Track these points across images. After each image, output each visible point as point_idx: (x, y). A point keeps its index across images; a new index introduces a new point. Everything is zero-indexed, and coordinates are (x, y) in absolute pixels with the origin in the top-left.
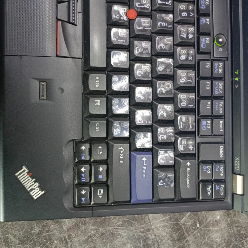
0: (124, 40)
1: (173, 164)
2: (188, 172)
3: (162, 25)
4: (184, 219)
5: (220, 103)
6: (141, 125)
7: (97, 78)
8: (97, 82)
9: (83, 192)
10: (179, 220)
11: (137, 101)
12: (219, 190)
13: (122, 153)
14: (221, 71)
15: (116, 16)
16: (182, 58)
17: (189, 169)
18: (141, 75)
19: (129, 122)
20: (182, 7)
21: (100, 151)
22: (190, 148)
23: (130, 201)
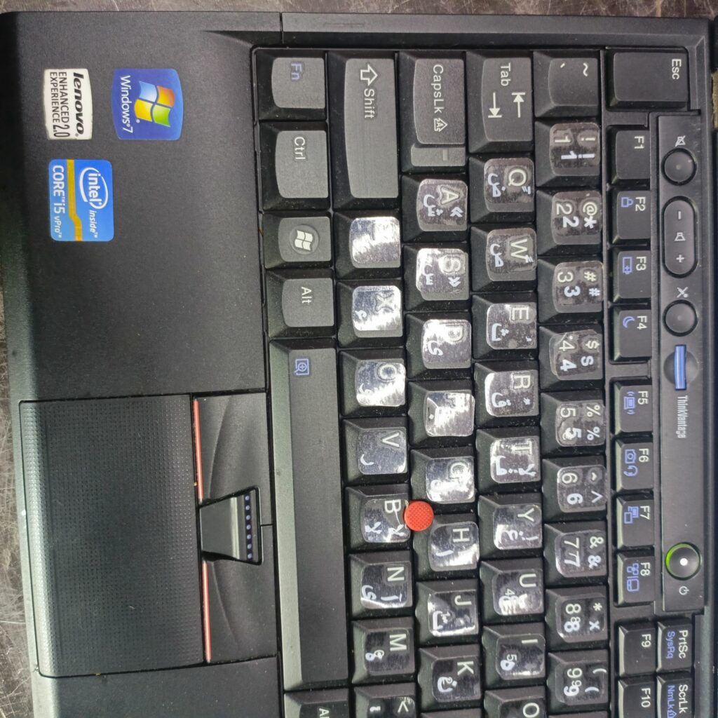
0: (398, 595)
3: (507, 537)
7: (324, 712)
14: (684, 649)
15: (372, 526)
16: (569, 627)
18: (450, 690)
20: (567, 478)
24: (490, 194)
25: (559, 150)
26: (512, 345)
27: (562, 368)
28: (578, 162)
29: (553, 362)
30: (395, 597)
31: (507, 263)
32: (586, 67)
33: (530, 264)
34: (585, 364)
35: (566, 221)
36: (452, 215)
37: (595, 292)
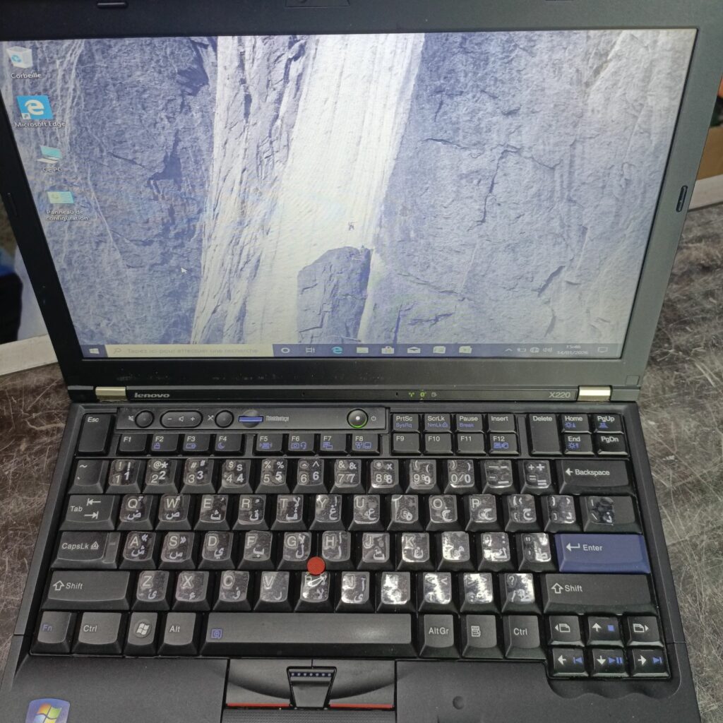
0: (362, 581)
1: (572, 497)
2: (582, 473)
3: (334, 514)
4: (664, 483)
5: (462, 420)
6: (509, 552)
7: (431, 631)
8: (439, 631)
9: (643, 660)
10: (668, 490)
11: (467, 558)
12: (607, 423)
13: (563, 587)
14: (408, 418)
15: (319, 595)
16: (389, 481)
17: (579, 472)
18: (422, 551)
19: (505, 574)
20: (304, 480)
21: (564, 629)
22: (541, 470)
23: (648, 575)
24: (139, 519)
25: (123, 481)
26: (224, 508)
27: (241, 481)
28: (131, 471)
29: (238, 486)
30: (363, 582)
31: (178, 510)
32: (82, 466)
33: (181, 497)
34: (241, 469)
35: (161, 478)
36: (146, 540)
37: (203, 463)
